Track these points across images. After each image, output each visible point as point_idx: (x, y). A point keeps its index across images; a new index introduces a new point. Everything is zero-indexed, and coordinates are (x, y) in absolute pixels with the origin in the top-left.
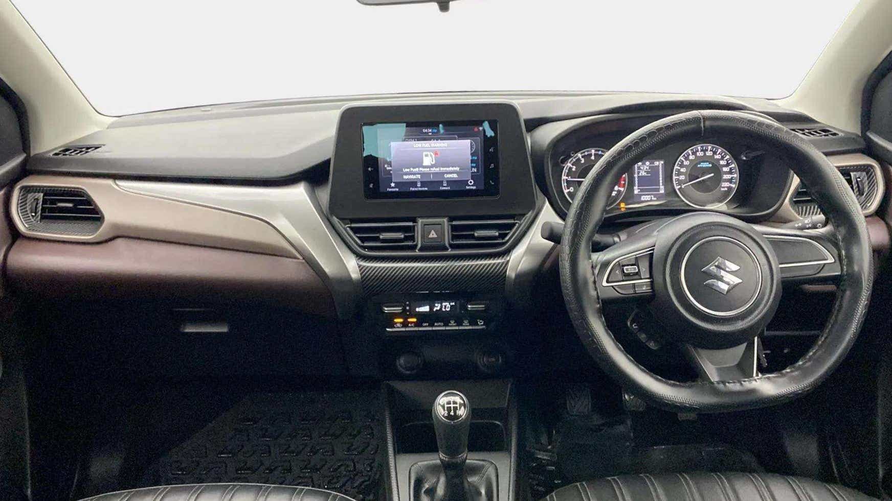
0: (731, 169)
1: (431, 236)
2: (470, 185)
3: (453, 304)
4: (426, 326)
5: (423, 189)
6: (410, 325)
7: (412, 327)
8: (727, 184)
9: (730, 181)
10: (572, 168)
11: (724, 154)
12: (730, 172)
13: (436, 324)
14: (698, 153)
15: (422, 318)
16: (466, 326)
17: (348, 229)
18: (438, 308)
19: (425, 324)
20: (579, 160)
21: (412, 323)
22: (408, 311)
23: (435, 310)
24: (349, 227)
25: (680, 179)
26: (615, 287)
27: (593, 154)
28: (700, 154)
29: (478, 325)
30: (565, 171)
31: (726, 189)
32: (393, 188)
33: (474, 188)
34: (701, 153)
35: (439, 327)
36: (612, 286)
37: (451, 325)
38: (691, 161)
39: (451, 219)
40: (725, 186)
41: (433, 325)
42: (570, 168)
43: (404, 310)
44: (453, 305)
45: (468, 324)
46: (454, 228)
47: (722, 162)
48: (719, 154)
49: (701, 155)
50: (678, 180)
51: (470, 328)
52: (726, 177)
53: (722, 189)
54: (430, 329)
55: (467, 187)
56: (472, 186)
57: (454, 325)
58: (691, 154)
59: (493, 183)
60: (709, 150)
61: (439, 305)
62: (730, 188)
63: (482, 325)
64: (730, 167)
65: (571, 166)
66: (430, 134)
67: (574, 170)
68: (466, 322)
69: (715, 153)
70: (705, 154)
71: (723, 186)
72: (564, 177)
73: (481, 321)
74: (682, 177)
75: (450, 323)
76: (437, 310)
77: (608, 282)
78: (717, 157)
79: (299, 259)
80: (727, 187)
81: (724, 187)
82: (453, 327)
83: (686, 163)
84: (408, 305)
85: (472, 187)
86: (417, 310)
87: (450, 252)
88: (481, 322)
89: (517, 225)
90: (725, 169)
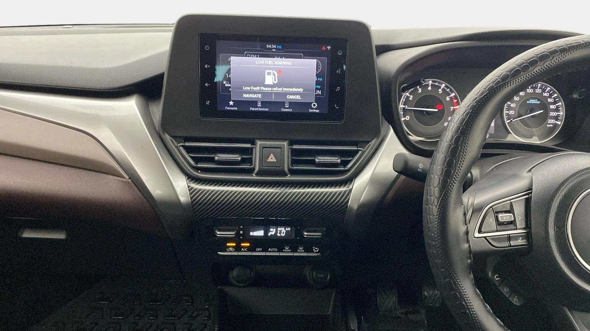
0: (557, 106)
1: (269, 160)
2: (313, 109)
3: (289, 229)
4: (260, 251)
5: (264, 109)
6: (243, 249)
7: (245, 251)
8: (553, 121)
9: (556, 118)
11: (552, 92)
12: (557, 110)
13: (269, 249)
15: (256, 243)
16: (301, 253)
17: (181, 148)
18: (273, 233)
21: (244, 247)
22: (241, 235)
23: (269, 235)
24: (182, 146)
25: (510, 113)
26: (487, 238)
30: (403, 99)
31: (552, 125)
32: (231, 106)
33: (318, 111)
34: (530, 90)
35: (273, 253)
36: (485, 237)
37: (285, 250)
39: (291, 143)
40: (551, 122)
41: (267, 251)
42: (408, 97)
43: (238, 234)
45: (303, 251)
46: (294, 152)
47: (550, 100)
48: (548, 92)
49: (530, 91)
50: (508, 114)
51: (305, 254)
53: (548, 126)
55: (310, 111)
56: (316, 109)
59: (338, 108)
61: (275, 230)
62: (555, 125)
64: (557, 105)
66: (274, 50)
68: (301, 249)
69: (544, 91)
71: (549, 122)
73: (316, 248)
74: (512, 112)
76: (271, 235)
77: (480, 231)
78: (546, 94)
79: (124, 178)
80: (552, 124)
81: (550, 124)
82: (287, 253)
84: (241, 229)
85: (315, 111)
86: (251, 234)
87: (289, 178)
88: (317, 250)
89: (360, 152)
90: (552, 107)
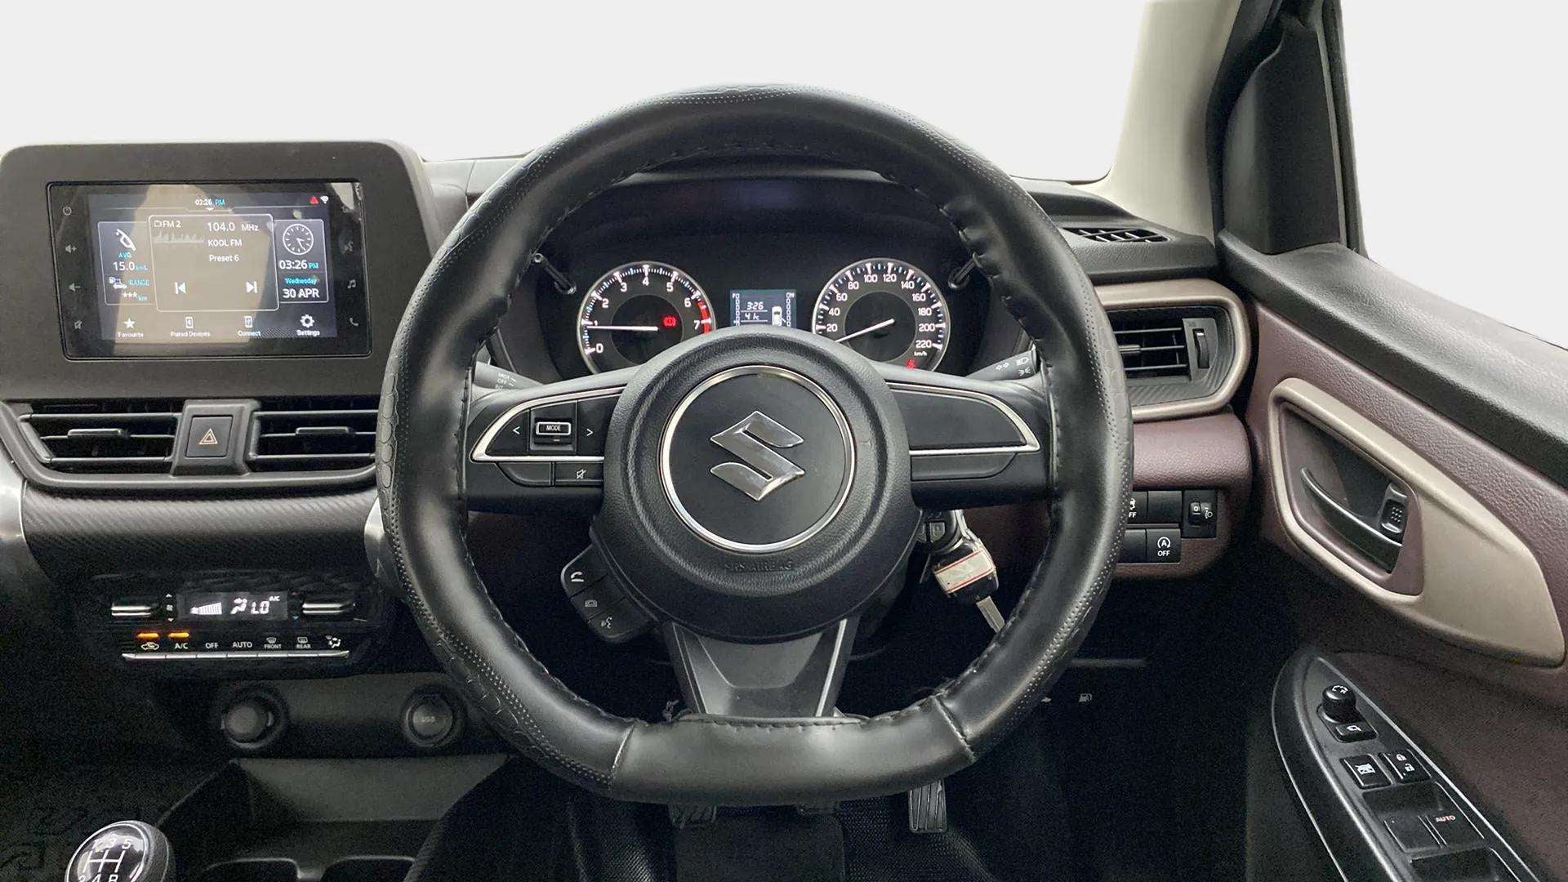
10: (601, 302)
14: (866, 277)
19: (211, 645)
20: (616, 284)
27: (646, 274)
28: (870, 278)
29: (329, 648)
38: (851, 293)
44: (275, 602)
52: (923, 328)
54: (222, 656)
57: (276, 647)
58: (851, 278)
60: (889, 271)
63: (336, 648)
65: (600, 298)
67: (605, 306)
70: (881, 278)
72: (583, 322)
75: (268, 643)
83: (841, 297)
